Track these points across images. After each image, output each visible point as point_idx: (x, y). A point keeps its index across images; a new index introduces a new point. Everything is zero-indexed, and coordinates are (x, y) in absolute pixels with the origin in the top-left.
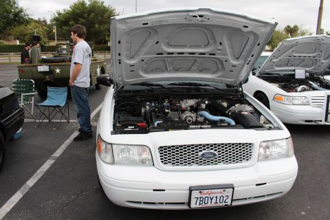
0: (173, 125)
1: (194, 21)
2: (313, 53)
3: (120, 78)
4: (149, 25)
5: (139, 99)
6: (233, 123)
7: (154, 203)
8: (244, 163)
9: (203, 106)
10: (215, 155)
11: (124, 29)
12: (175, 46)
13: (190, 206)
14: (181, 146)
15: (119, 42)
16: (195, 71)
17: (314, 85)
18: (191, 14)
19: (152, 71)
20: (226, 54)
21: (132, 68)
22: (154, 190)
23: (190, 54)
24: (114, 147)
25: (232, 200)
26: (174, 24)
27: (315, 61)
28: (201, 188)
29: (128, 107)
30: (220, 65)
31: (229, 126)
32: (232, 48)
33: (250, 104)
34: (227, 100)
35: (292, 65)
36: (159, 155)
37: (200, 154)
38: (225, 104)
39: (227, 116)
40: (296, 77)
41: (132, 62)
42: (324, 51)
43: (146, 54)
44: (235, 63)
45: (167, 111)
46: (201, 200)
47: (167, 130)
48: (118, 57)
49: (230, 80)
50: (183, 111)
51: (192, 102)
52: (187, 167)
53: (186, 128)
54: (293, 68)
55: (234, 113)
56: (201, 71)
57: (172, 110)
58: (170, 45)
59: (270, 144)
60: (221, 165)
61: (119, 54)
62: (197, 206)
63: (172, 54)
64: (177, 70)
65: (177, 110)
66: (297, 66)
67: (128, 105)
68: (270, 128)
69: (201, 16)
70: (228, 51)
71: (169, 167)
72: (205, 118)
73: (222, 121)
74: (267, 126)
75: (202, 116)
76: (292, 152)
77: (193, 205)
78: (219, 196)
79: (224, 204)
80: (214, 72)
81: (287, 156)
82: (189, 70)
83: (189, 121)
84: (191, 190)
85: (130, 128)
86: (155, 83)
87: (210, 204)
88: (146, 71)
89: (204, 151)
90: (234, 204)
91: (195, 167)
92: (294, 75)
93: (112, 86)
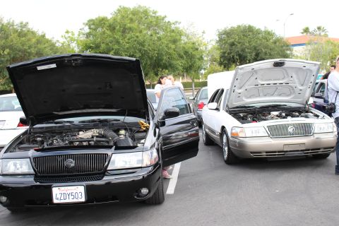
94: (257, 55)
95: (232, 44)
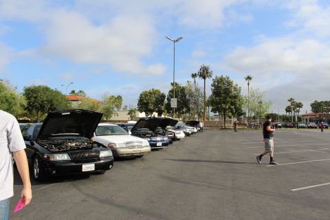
94: (51, 105)
95: (36, 98)
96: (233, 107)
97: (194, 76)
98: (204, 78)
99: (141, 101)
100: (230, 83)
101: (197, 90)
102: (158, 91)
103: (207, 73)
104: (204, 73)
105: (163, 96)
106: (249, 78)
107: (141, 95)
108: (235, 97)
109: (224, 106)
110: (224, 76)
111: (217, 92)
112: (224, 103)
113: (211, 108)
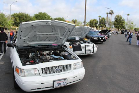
0: (43, 61)
1: (49, 24)
2: (81, 31)
3: (19, 44)
4: (34, 26)
5: (26, 52)
6: (63, 58)
7: (40, 89)
8: (69, 71)
9: (52, 53)
10: (60, 69)
11: (24, 27)
12: (41, 32)
13: (54, 87)
14: (49, 67)
15: (22, 31)
16: (47, 41)
17: (82, 42)
18: (48, 22)
19: (32, 41)
20: (58, 35)
21: (25, 41)
22: (41, 83)
23: (46, 35)
24: (25, 70)
25: (67, 83)
26: (42, 25)
27: (81, 34)
28: (57, 81)
29: (23, 55)
30: (56, 38)
31: (62, 59)
32: (61, 33)
33: (67, 51)
34: (59, 50)
35: (74, 36)
36: (41, 71)
37: (55, 69)
38: (59, 52)
39: (60, 56)
40: (76, 40)
41: (25, 38)
42: (84, 31)
43: (30, 35)
44: (61, 37)
45: (39, 56)
46: (57, 85)
47: (42, 62)
48: (20, 37)
49: (59, 43)
50: (45, 55)
51: (47, 52)
52: (51, 74)
53: (49, 61)
54: (75, 37)
55: (63, 55)
56: (49, 41)
57: (40, 55)
58: (39, 32)
59: (76, 64)
60: (62, 72)
61: (21, 36)
62: (56, 87)
63: (40, 35)
64: (41, 41)
65: (42, 55)
66: (76, 36)
67: (23, 54)
68: (75, 59)
69: (52, 23)
70: (59, 33)
71: (45, 75)
72: (53, 57)
73: (59, 58)
74: (74, 58)
75: (52, 57)
76: (83, 66)
77: (55, 87)
78: (63, 82)
79: (64, 85)
80: (54, 41)
81: (82, 67)
82: (45, 40)
83: (48, 59)
84: (54, 82)
85: (28, 63)
86: (32, 45)
87: (60, 86)
88: (29, 41)
89: (56, 68)
90: (68, 84)
91: (54, 74)
92: (75, 39)
93: (14, 47)
96: (122, 26)
97: (107, 13)
98: (111, 15)
99: (90, 23)
100: (121, 18)
101: (109, 20)
102: (96, 20)
103: (112, 13)
104: (111, 13)
105: (98, 22)
106: (128, 15)
107: (90, 21)
108: (123, 23)
109: (119, 25)
110: (119, 15)
111: (116, 21)
112: (119, 24)
113: (114, 26)
